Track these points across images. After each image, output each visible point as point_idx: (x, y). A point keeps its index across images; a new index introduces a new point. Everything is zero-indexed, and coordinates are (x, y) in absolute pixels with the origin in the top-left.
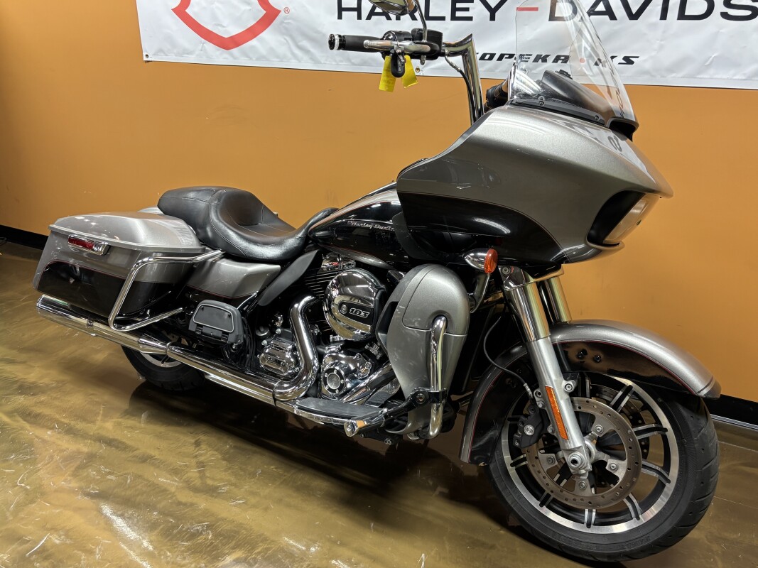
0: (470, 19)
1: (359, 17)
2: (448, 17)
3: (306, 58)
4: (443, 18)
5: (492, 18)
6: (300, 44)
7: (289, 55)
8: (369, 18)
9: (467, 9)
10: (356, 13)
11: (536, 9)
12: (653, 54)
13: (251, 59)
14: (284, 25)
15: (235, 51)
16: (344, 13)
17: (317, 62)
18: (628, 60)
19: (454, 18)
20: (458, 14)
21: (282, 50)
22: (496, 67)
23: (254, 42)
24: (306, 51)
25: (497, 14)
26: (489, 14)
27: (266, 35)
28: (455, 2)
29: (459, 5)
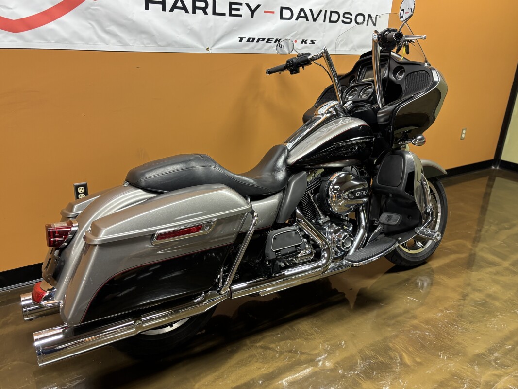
0: (240, 16)
1: (164, 9)
2: (227, 14)
3: (113, 41)
4: (224, 14)
5: (252, 16)
6: (107, 28)
7: (95, 38)
8: (172, 10)
9: (238, 10)
10: (160, 6)
11: (273, 12)
12: (321, 39)
13: (48, 42)
14: (90, 10)
15: (27, 34)
16: (150, 5)
17: (121, 42)
18: (312, 42)
19: (231, 15)
20: (234, 12)
21: (87, 33)
22: (255, 46)
23: (52, 25)
24: (115, 35)
25: (255, 14)
26: (250, 13)
27: (68, 18)
28: (231, 4)
29: (234, 6)
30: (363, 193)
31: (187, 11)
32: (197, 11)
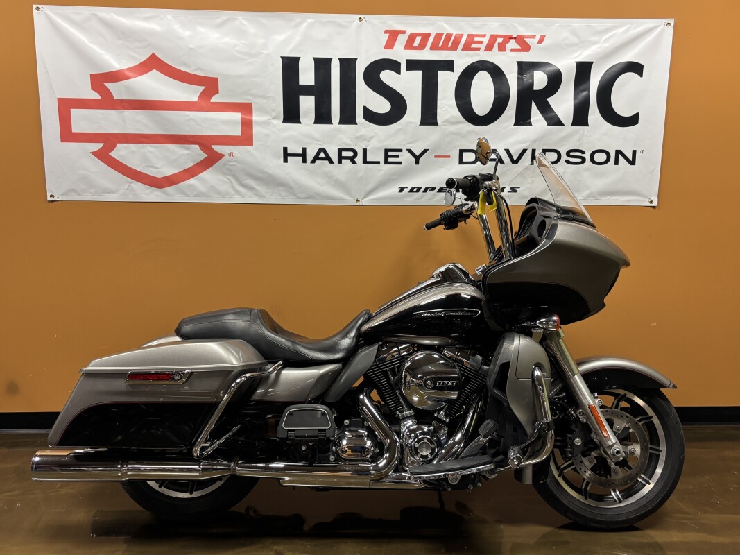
0: (400, 163)
1: (304, 161)
2: (382, 161)
3: (250, 193)
4: (378, 163)
5: (417, 163)
6: (244, 182)
7: (232, 192)
8: (313, 161)
9: (397, 156)
10: (301, 158)
11: (449, 157)
12: (528, 186)
13: (188, 196)
14: (227, 166)
15: (170, 189)
16: (289, 158)
17: (257, 194)
18: (513, 190)
19: (387, 162)
20: (390, 160)
21: (224, 187)
22: (422, 197)
23: (192, 181)
24: (251, 188)
25: (421, 160)
26: (414, 160)
27: (206, 175)
28: (387, 151)
29: (390, 153)
30: (448, 383)
31: (331, 162)
32: (343, 160)
